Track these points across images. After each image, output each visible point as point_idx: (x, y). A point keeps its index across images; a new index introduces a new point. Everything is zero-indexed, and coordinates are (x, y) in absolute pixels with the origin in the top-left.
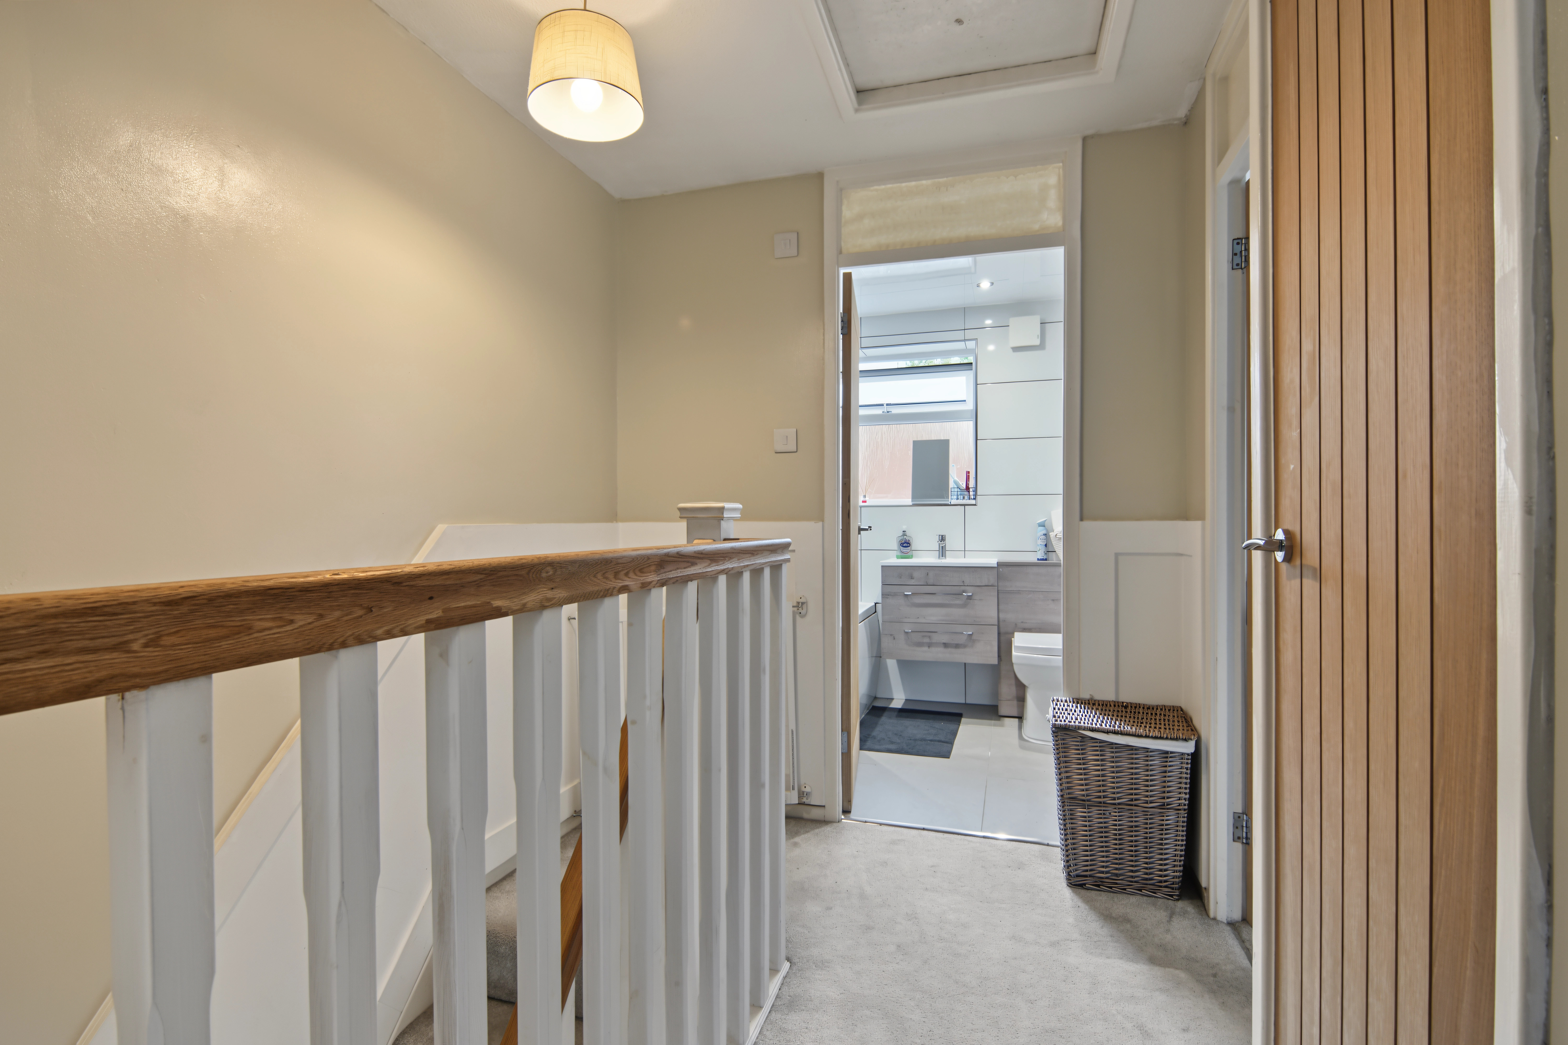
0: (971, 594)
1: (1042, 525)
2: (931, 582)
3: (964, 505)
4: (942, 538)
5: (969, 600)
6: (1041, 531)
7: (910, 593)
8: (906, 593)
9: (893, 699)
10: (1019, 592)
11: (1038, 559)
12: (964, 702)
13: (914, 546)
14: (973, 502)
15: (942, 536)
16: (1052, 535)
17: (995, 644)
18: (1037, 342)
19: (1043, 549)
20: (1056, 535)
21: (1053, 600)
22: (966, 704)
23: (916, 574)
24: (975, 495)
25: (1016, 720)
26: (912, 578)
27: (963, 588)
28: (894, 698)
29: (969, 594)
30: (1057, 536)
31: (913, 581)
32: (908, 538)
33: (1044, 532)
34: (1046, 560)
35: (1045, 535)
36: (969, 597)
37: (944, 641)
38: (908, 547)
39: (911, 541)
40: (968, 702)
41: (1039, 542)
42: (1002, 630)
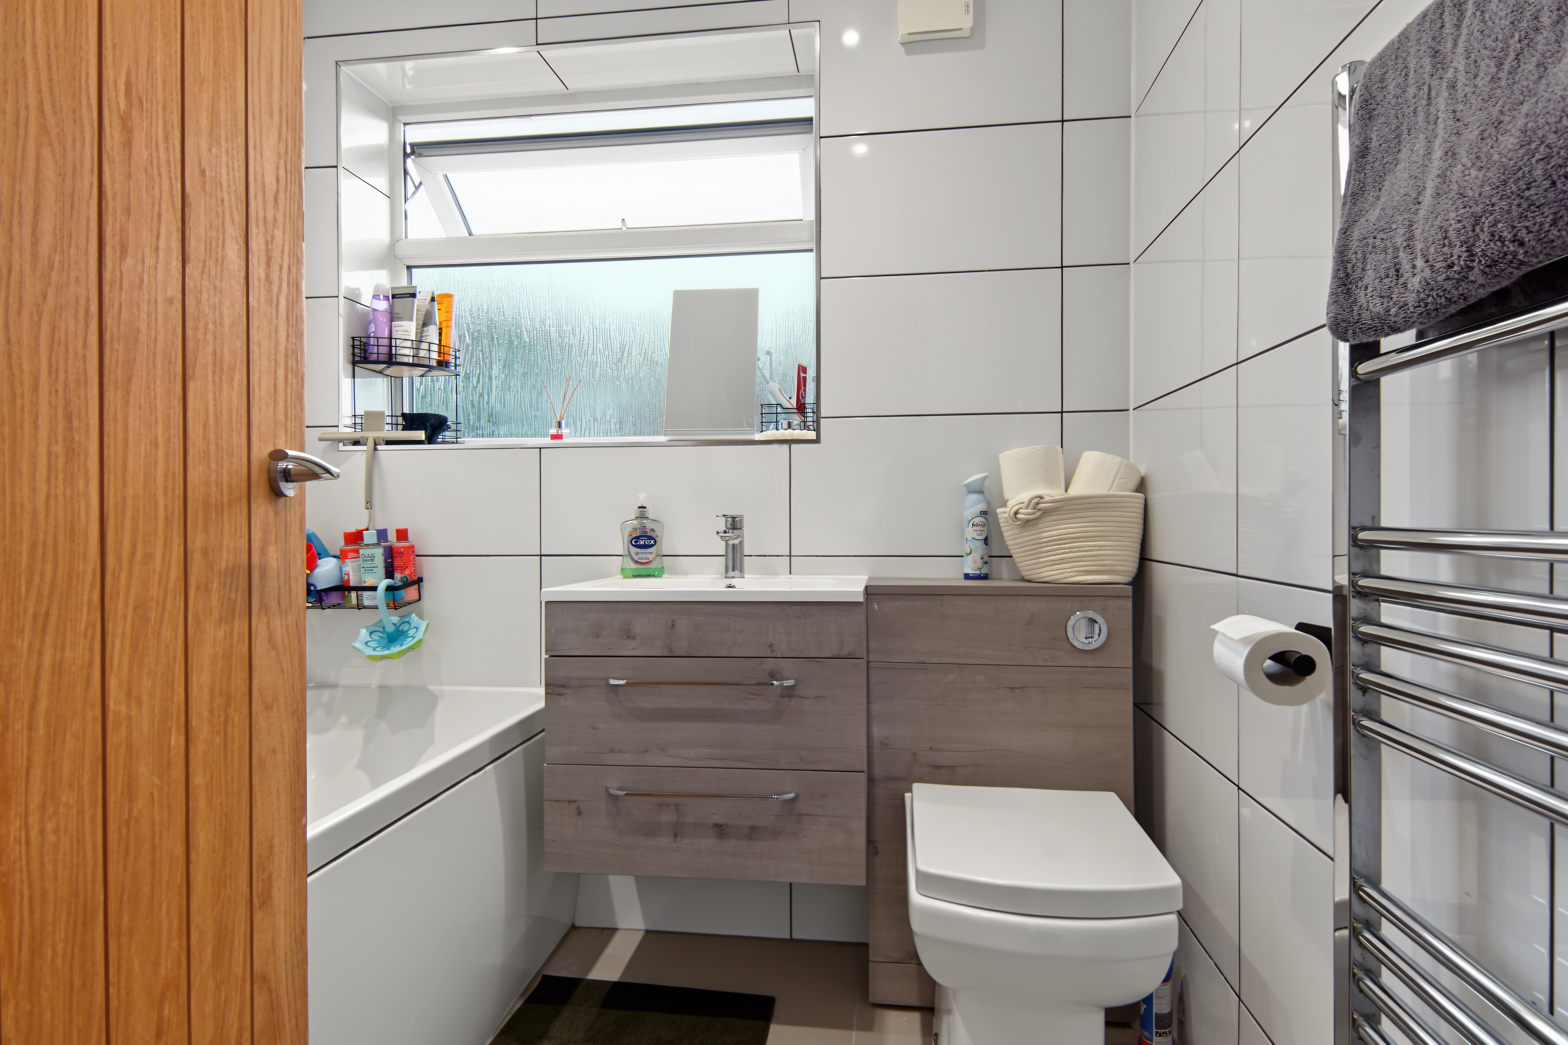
0: (791, 682)
1: (978, 490)
2: (681, 646)
3: (790, 442)
4: (734, 524)
5: (787, 699)
6: (973, 505)
7: (622, 682)
8: (613, 682)
9: (614, 930)
10: (922, 666)
11: (967, 577)
12: (788, 937)
13: (667, 544)
14: (812, 435)
15: (733, 518)
16: (1003, 514)
17: (860, 825)
18: (966, 22)
19: (979, 550)
20: (1016, 513)
21: (1011, 688)
22: (791, 941)
23: (640, 626)
24: (817, 422)
25: (915, 1018)
26: (631, 637)
27: (769, 664)
28: (620, 925)
29: (787, 683)
30: (1019, 516)
31: (633, 644)
32: (649, 525)
33: (982, 507)
34: (985, 577)
35: (984, 513)
36: (789, 693)
37: (716, 819)
38: (652, 546)
39: (658, 532)
40: (795, 936)
41: (970, 532)
42: (878, 772)
